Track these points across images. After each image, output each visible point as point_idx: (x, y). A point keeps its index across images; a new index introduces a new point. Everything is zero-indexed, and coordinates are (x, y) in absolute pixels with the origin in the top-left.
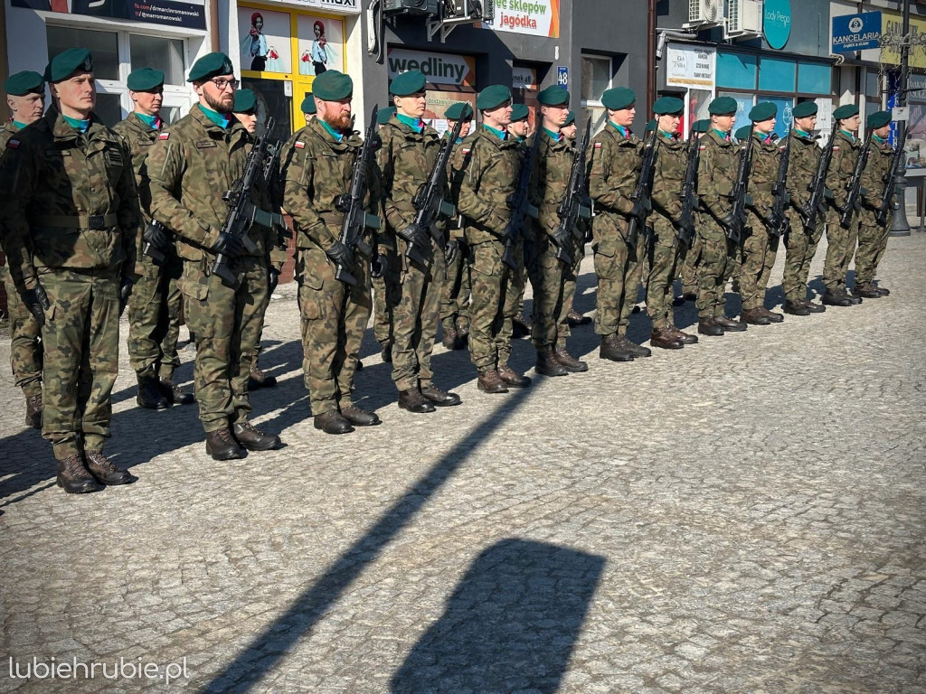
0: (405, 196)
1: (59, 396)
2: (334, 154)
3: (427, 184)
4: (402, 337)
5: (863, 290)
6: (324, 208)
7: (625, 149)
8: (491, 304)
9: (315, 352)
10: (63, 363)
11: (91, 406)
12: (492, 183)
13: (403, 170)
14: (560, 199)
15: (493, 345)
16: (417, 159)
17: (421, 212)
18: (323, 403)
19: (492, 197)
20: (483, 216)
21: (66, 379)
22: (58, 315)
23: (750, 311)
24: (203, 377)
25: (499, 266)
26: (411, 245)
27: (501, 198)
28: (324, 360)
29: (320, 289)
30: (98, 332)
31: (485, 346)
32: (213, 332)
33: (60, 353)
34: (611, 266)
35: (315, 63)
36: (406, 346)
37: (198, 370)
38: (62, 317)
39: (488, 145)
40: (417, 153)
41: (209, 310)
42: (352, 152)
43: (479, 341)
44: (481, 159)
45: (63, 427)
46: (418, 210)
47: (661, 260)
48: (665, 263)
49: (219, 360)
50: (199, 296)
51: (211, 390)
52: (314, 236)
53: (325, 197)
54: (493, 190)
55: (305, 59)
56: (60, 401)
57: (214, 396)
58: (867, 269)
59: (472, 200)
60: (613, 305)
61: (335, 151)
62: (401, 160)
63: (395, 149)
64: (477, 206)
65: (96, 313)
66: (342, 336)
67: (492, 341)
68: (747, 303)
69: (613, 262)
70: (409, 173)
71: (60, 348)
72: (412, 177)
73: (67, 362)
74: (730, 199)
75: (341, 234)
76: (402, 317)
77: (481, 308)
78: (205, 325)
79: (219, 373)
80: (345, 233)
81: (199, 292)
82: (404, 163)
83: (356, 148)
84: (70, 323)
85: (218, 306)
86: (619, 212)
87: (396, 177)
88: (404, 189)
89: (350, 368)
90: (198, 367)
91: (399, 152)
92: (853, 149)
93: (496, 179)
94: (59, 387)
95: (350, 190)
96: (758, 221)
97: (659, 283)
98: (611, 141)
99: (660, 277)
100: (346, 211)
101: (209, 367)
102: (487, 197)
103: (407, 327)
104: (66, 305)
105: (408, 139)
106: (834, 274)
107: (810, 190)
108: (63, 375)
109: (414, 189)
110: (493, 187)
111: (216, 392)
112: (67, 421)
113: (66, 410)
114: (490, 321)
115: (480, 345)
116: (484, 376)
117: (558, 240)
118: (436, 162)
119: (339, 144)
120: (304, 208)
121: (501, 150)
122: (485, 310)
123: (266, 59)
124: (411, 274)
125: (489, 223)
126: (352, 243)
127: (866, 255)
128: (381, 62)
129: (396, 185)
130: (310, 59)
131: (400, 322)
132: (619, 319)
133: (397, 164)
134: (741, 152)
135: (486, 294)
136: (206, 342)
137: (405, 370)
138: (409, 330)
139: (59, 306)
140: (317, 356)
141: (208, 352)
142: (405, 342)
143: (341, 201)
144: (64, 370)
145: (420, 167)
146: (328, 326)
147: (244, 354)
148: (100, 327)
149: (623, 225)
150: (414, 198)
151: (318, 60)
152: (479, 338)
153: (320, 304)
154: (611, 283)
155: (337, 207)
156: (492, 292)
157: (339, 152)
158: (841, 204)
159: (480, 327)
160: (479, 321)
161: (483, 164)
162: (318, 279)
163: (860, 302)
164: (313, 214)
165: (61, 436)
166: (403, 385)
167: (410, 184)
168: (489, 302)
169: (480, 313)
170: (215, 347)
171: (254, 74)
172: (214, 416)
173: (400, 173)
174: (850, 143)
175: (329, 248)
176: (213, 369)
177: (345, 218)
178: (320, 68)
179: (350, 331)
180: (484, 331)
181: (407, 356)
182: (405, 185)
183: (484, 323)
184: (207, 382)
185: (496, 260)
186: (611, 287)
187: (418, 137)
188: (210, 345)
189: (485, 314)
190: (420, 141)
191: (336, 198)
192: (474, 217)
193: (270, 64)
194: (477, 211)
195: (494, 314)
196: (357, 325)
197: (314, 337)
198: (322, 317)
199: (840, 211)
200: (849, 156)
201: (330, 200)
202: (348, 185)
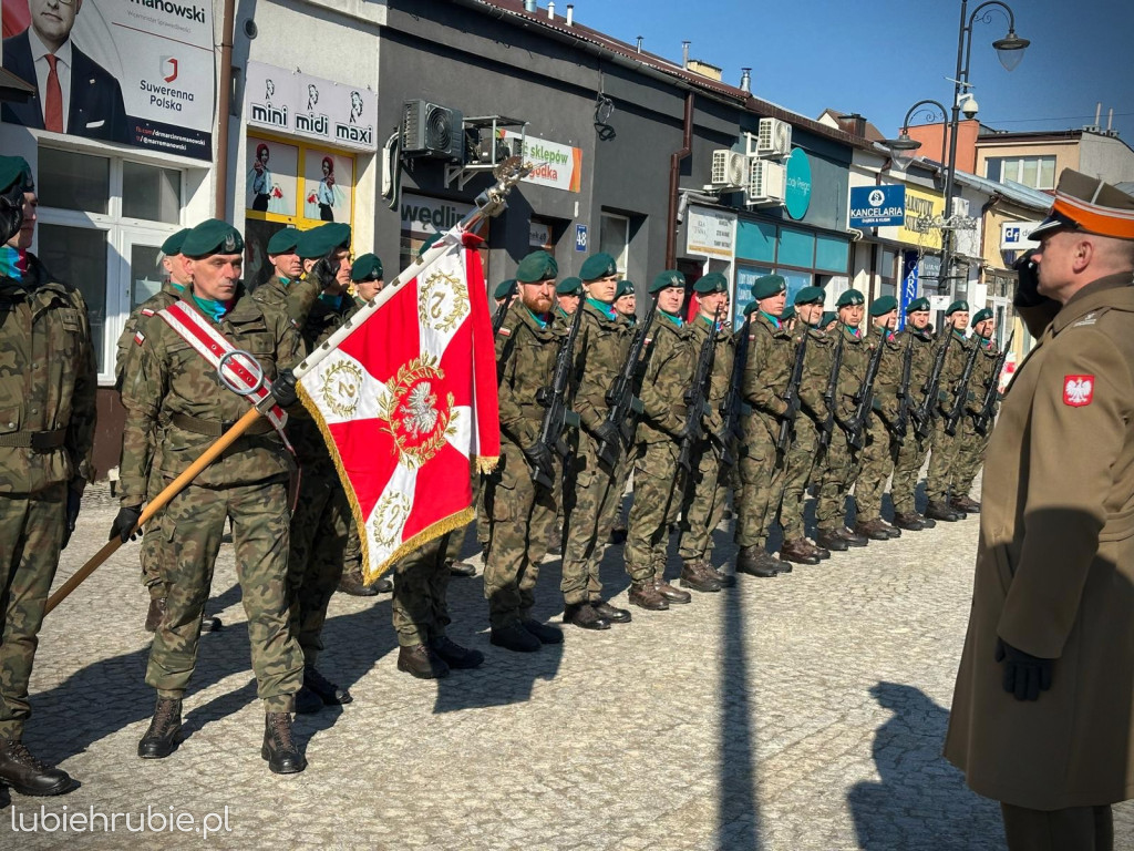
0: (597, 389)
2: (539, 344)
3: (620, 378)
4: (579, 545)
5: (960, 503)
6: (525, 400)
7: (781, 341)
8: (659, 510)
9: (500, 558)
12: (670, 376)
13: (597, 361)
14: (722, 395)
15: (653, 555)
16: (613, 350)
17: (615, 408)
18: (508, 616)
19: (670, 393)
20: (660, 415)
23: (865, 523)
24: (407, 584)
25: (672, 469)
26: (604, 444)
27: (677, 392)
28: (510, 568)
29: (512, 489)
31: (645, 556)
34: (760, 470)
35: (321, 205)
36: (582, 555)
37: (400, 576)
40: (613, 343)
42: (558, 342)
43: (640, 550)
44: (661, 352)
46: (610, 406)
47: (799, 465)
48: (803, 467)
49: (427, 565)
51: (414, 599)
53: (526, 389)
54: (671, 385)
55: (311, 200)
57: (418, 606)
58: (965, 481)
59: (651, 395)
60: (758, 513)
61: (539, 340)
62: (596, 348)
63: (591, 337)
64: (656, 403)
66: (528, 542)
67: (652, 551)
68: (863, 515)
69: (762, 466)
70: (603, 364)
72: (605, 369)
74: (856, 401)
75: (541, 430)
76: (582, 523)
77: (646, 514)
82: (599, 353)
83: (562, 337)
86: (771, 412)
87: (587, 367)
88: (597, 382)
89: (533, 578)
91: (594, 343)
92: (964, 349)
93: (676, 372)
95: (553, 383)
96: (881, 426)
97: (793, 490)
98: (766, 333)
99: (795, 483)
100: (547, 406)
101: (414, 572)
102: (664, 392)
103: (586, 535)
105: (604, 328)
106: (939, 485)
107: (924, 391)
109: (608, 382)
110: (671, 380)
111: (420, 601)
114: (655, 528)
115: (639, 554)
116: (641, 590)
117: (722, 440)
119: (543, 332)
120: (507, 401)
121: (682, 340)
122: (651, 516)
123: (269, 197)
124: (597, 476)
125: (666, 424)
126: (551, 442)
127: (964, 466)
128: (394, 208)
129: (587, 377)
130: (316, 200)
131: (579, 527)
132: (761, 530)
133: (590, 354)
134: (872, 351)
135: (656, 499)
137: (578, 581)
138: (588, 537)
140: (502, 562)
142: (581, 551)
143: (544, 395)
145: (615, 359)
146: (517, 529)
149: (774, 426)
150: (608, 392)
151: (325, 202)
152: (639, 547)
153: (510, 505)
154: (757, 489)
155: (539, 401)
156: (662, 498)
157: (544, 342)
158: (947, 409)
159: (642, 536)
160: (643, 528)
161: (665, 356)
162: (511, 477)
163: (964, 517)
164: (516, 408)
166: (573, 598)
167: (604, 377)
168: (657, 507)
169: (645, 519)
170: (426, 551)
173: (592, 364)
174: (961, 343)
175: (528, 447)
176: (419, 575)
177: (545, 414)
178: (326, 212)
179: (538, 538)
180: (646, 540)
181: (581, 565)
182: (599, 377)
183: (644, 529)
184: (412, 588)
185: (670, 462)
186: (757, 493)
187: (613, 326)
189: (650, 521)
190: (616, 330)
191: (539, 391)
192: (651, 414)
193: (273, 203)
194: (656, 408)
195: (660, 521)
196: (545, 532)
197: (500, 541)
198: (512, 519)
199: (947, 417)
200: (960, 357)
201: (532, 393)
202: (551, 378)
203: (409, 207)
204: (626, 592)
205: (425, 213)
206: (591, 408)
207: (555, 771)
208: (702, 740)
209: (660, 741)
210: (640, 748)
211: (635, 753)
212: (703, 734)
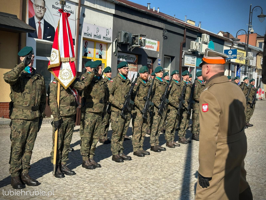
0: (158, 97)
1: (87, 144)
2: (144, 87)
3: (163, 95)
4: (154, 133)
5: (247, 124)
6: (141, 99)
7: (202, 86)
8: (173, 125)
9: (135, 135)
10: (89, 136)
11: (92, 147)
12: (175, 94)
13: (158, 91)
14: (188, 99)
15: (171, 135)
16: (162, 88)
17: (162, 102)
18: (137, 149)
19: (175, 98)
20: (173, 103)
21: (89, 140)
22: (89, 124)
24: (114, 141)
25: (176, 116)
26: (160, 110)
27: (177, 98)
28: (138, 137)
29: (138, 120)
30: (96, 129)
31: (170, 136)
32: (118, 130)
33: (89, 134)
34: (197, 116)
35: (99, 55)
36: (155, 135)
37: (113, 139)
38: (90, 125)
39: (175, 85)
40: (162, 87)
41: (118, 124)
43: (168, 134)
44: (173, 89)
45: (86, 152)
46: (161, 101)
49: (118, 137)
50: (116, 120)
51: (115, 144)
52: (138, 107)
53: (141, 97)
54: (175, 96)
55: (97, 54)
56: (87, 146)
57: (116, 146)
58: (248, 119)
59: (171, 99)
60: (197, 126)
61: (144, 86)
62: (158, 88)
64: (172, 101)
65: (97, 124)
66: (142, 132)
67: (171, 134)
70: (159, 92)
71: (89, 132)
72: (160, 92)
73: (90, 136)
75: (144, 106)
76: (155, 128)
77: (170, 126)
78: (116, 128)
79: (118, 140)
80: (146, 106)
81: (116, 119)
82: (159, 89)
83: (149, 85)
84: (92, 127)
85: (120, 123)
87: (156, 92)
88: (158, 95)
89: (143, 140)
90: (113, 138)
91: (157, 87)
92: (247, 88)
93: (177, 93)
94: (87, 142)
95: (147, 95)
98: (199, 84)
100: (146, 101)
101: (116, 138)
102: (174, 98)
103: (155, 130)
104: (91, 122)
105: (160, 83)
108: (88, 139)
109: (161, 96)
110: (176, 95)
111: (117, 145)
112: (87, 151)
113: (88, 148)
114: (172, 129)
115: (168, 135)
116: (169, 143)
117: (188, 109)
118: (166, 89)
119: (145, 84)
120: (136, 99)
121: (178, 86)
122: (171, 126)
123: (87, 53)
124: (158, 117)
126: (147, 109)
127: (248, 116)
128: (116, 56)
129: (156, 94)
130: (98, 54)
131: (154, 129)
132: (197, 130)
133: (157, 89)
135: (172, 122)
136: (116, 132)
137: (154, 141)
138: (156, 131)
139: (90, 122)
140: (136, 136)
141: (116, 135)
142: (154, 134)
143: (145, 98)
144: (89, 138)
145: (162, 90)
146: (139, 129)
147: (123, 135)
148: (97, 128)
150: (161, 98)
151: (100, 54)
152: (168, 133)
153: (138, 123)
154: (197, 120)
155: (144, 100)
156: (173, 122)
157: (145, 86)
159: (169, 131)
160: (169, 129)
161: (174, 90)
162: (138, 117)
163: (248, 128)
165: (85, 154)
166: (153, 145)
167: (160, 94)
168: (172, 124)
169: (169, 127)
170: (118, 134)
171: (85, 57)
172: (116, 151)
173: (157, 91)
174: (247, 87)
175: (141, 110)
176: (117, 139)
177: (145, 103)
178: (100, 57)
179: (144, 131)
180: (170, 132)
181: (154, 137)
182: (158, 94)
183: (170, 130)
184: (115, 142)
185: (175, 114)
186: (197, 121)
187: (162, 83)
188: (117, 133)
189: (171, 128)
190: (163, 84)
191: (144, 97)
192: (171, 103)
193: (88, 55)
194: (172, 102)
195: (173, 128)
196: (146, 129)
197: (135, 131)
198: (138, 127)
200: (246, 90)
201: (142, 98)
202: (147, 94)
203: (119, 55)
204: (165, 144)
205: (123, 57)
206: (156, 102)
207: (145, 183)
208: (179, 177)
209: (169, 177)
210: (165, 178)
211: (164, 179)
212: (179, 176)
